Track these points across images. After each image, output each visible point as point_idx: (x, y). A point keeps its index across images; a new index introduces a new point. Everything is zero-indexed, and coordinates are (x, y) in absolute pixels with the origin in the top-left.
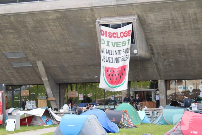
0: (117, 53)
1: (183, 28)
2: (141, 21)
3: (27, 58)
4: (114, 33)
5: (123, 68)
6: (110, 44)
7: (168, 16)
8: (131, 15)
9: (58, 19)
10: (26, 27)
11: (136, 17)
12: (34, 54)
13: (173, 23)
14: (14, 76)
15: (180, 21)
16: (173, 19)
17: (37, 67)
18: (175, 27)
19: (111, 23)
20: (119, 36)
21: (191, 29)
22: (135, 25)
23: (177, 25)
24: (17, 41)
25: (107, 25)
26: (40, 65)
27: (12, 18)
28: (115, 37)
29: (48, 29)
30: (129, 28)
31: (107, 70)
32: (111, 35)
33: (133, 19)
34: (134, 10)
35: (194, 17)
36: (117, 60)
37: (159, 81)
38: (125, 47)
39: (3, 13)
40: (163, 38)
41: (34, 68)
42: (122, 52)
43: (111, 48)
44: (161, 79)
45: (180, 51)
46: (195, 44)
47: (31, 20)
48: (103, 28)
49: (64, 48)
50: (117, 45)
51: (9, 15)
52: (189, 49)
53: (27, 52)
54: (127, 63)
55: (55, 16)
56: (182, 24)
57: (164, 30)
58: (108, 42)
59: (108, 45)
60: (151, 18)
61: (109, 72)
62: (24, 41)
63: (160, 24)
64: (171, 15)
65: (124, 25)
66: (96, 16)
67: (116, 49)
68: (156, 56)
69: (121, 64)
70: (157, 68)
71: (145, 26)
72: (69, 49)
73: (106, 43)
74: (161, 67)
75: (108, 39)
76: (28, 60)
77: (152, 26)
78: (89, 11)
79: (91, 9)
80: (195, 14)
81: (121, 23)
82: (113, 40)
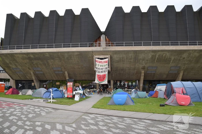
0: (102, 69)
1: (126, 61)
2: (111, 58)
3: (61, 70)
4: (101, 61)
5: (105, 75)
6: (99, 65)
7: (121, 56)
8: (107, 55)
9: (78, 55)
10: (64, 57)
11: (109, 56)
12: (65, 68)
13: (123, 59)
14: (55, 77)
15: (125, 58)
16: (123, 58)
17: (65, 74)
18: (123, 61)
20: (103, 62)
21: (128, 62)
22: (109, 59)
23: (124, 60)
24: (59, 63)
25: (99, 58)
26: (66, 73)
27: (59, 53)
28: (101, 63)
29: (73, 59)
30: (107, 60)
32: (100, 62)
33: (108, 56)
34: (109, 53)
35: (131, 57)
36: (102, 72)
37: (111, 81)
38: (106, 67)
39: (56, 51)
40: (117, 64)
41: (64, 74)
42: (104, 69)
43: (99, 67)
44: (112, 80)
45: (122, 70)
46: (128, 68)
47: (67, 55)
48: (96, 59)
49: (77, 67)
50: (102, 66)
51: (58, 52)
52: (125, 69)
53: (62, 67)
54: (107, 73)
55: (77, 54)
56: (126, 60)
57: (118, 62)
59: (98, 66)
60: (115, 57)
61: (99, 77)
62: (62, 63)
63: (118, 59)
64: (123, 56)
65: (105, 58)
66: (94, 54)
67: (101, 67)
68: (113, 71)
70: (112, 76)
71: (112, 60)
72: (79, 67)
73: (98, 65)
74: (113, 75)
75: (98, 63)
76: (61, 71)
77: (114, 60)
78: (91, 52)
79: (92, 52)
80: (131, 56)
81: (104, 58)
82: (100, 64)
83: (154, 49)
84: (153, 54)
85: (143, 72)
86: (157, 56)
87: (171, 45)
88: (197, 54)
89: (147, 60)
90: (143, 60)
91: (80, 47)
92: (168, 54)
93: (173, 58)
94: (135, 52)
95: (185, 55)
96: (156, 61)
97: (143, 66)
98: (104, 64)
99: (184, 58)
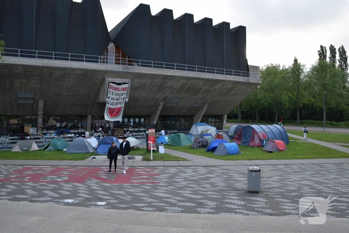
0: (117, 100)
1: (147, 88)
3: (34, 97)
4: (117, 88)
5: (120, 109)
6: (114, 94)
7: (144, 81)
8: (126, 78)
10: (51, 77)
11: (130, 80)
12: (42, 95)
13: (144, 85)
15: (148, 85)
16: (145, 83)
17: (38, 104)
18: (143, 88)
19: (116, 82)
20: (120, 90)
21: (150, 89)
22: (130, 84)
24: (36, 85)
25: (114, 83)
26: (41, 103)
28: (117, 90)
29: (67, 80)
30: (126, 86)
31: (110, 109)
32: (115, 89)
33: (128, 81)
36: (117, 104)
38: (123, 97)
40: (132, 93)
42: (120, 100)
43: (114, 96)
45: (135, 100)
46: (145, 97)
48: (111, 84)
49: (67, 93)
50: (118, 95)
51: (44, 68)
52: (140, 99)
53: (38, 93)
54: (123, 105)
55: (78, 72)
57: (135, 89)
58: (113, 93)
59: (112, 95)
60: (135, 81)
61: (111, 111)
62: (42, 86)
63: (138, 84)
64: (146, 81)
65: (124, 84)
66: (106, 76)
67: (117, 97)
69: (119, 106)
72: (70, 94)
75: (113, 91)
76: (33, 99)
78: (104, 72)
79: (106, 72)
80: (157, 82)
81: (122, 82)
82: (116, 92)
83: (189, 76)
84: (184, 81)
85: (162, 104)
86: (188, 85)
87: (208, 72)
88: (230, 86)
89: (174, 89)
90: (170, 88)
91: (86, 61)
92: (201, 83)
93: (204, 88)
94: (166, 77)
95: (218, 86)
96: (184, 91)
97: (166, 96)
98: (121, 92)
99: (216, 89)
